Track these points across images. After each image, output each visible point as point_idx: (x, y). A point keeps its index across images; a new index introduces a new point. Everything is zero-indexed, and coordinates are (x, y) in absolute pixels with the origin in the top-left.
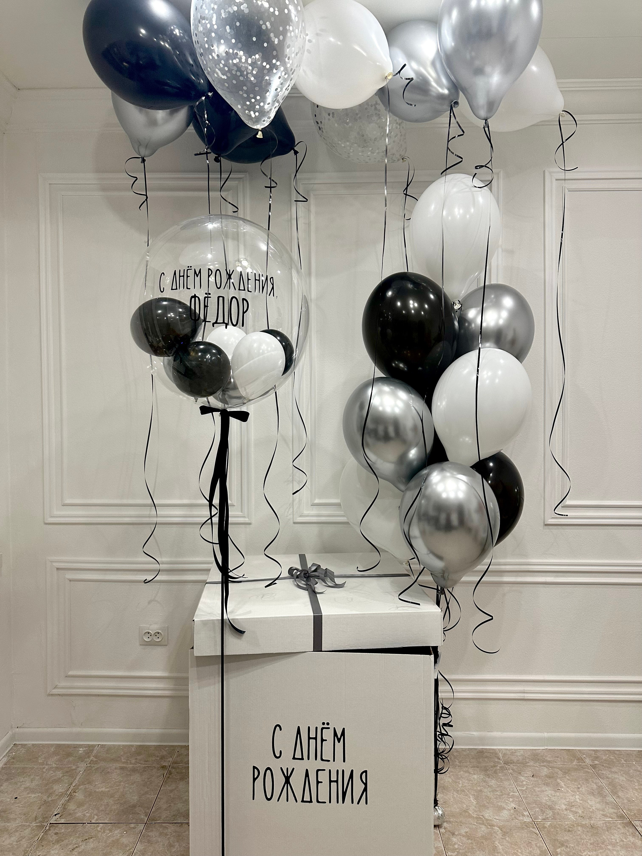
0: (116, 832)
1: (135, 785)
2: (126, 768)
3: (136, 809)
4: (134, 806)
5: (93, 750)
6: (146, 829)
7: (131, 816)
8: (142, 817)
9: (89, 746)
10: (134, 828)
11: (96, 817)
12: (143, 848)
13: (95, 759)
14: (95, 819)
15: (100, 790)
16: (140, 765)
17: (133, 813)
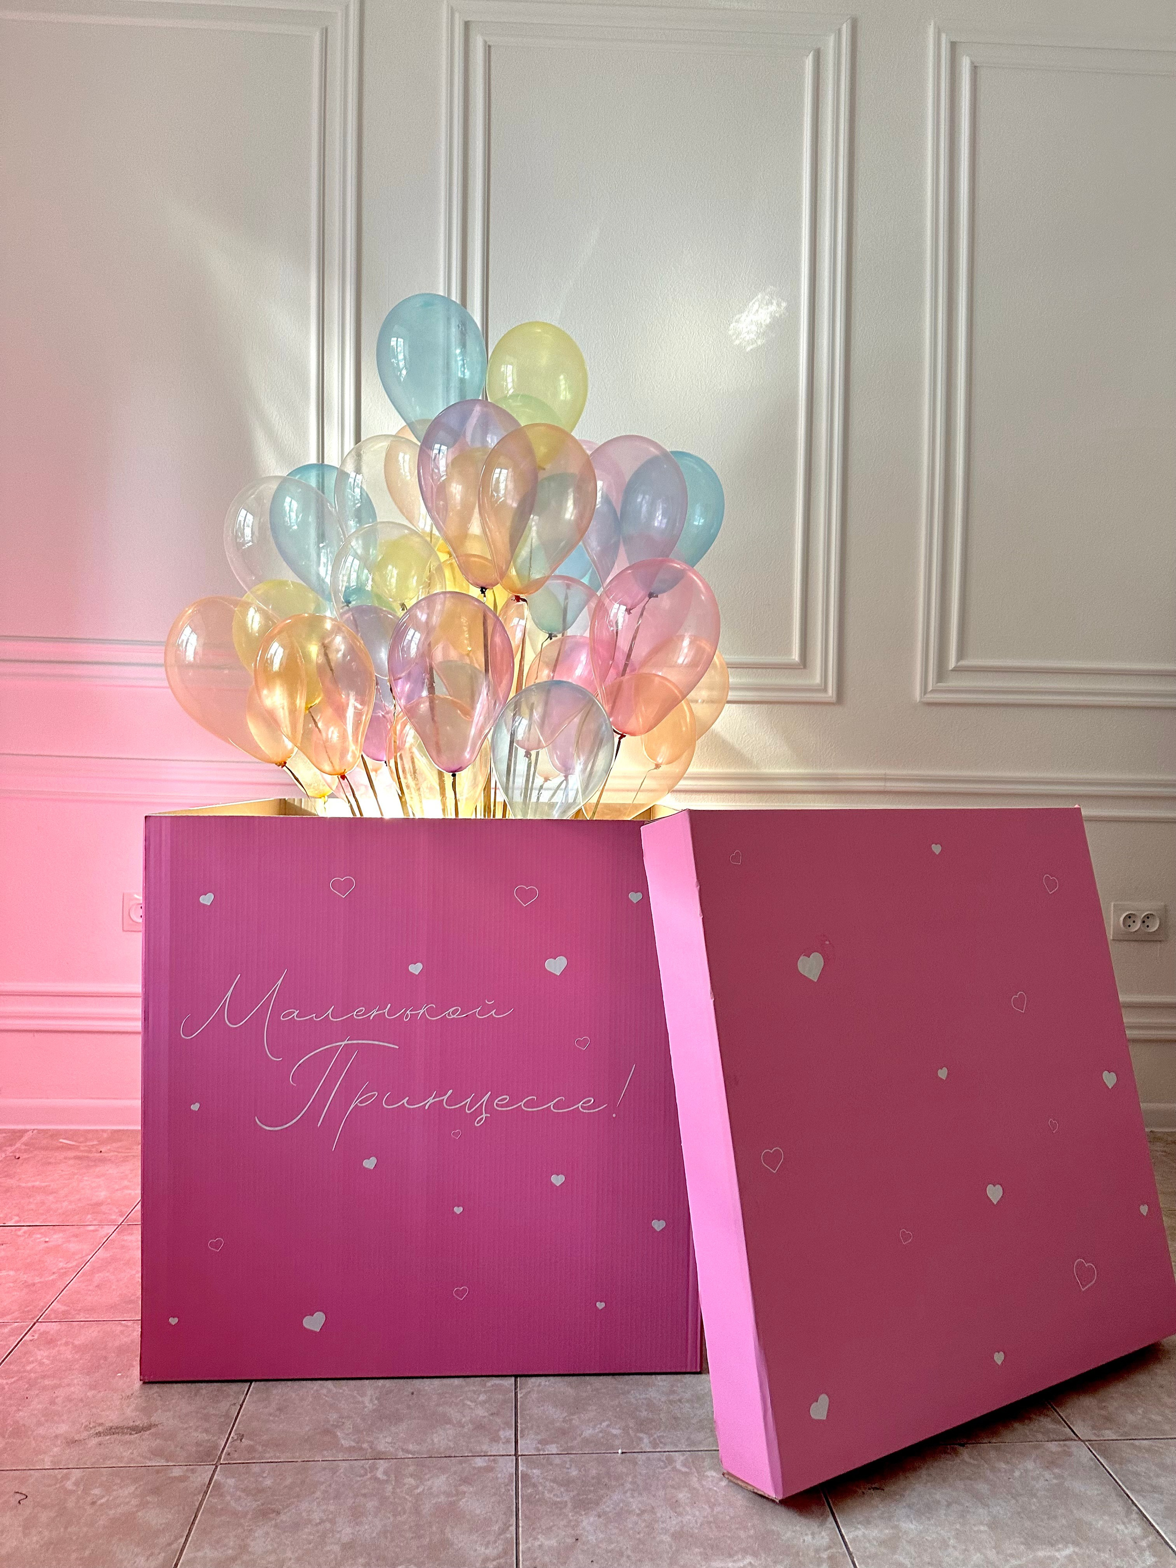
0: (55, 1236)
1: (103, 1178)
2: (88, 1157)
3: (102, 1207)
4: (99, 1204)
5: (22, 1137)
6: (118, 1233)
7: (89, 1216)
8: (114, 1217)
9: (14, 1131)
10: (93, 1231)
11: (17, 1218)
12: (108, 1255)
13: (23, 1147)
14: (13, 1221)
15: (30, 1184)
16: (116, 1153)
17: (93, 1213)
